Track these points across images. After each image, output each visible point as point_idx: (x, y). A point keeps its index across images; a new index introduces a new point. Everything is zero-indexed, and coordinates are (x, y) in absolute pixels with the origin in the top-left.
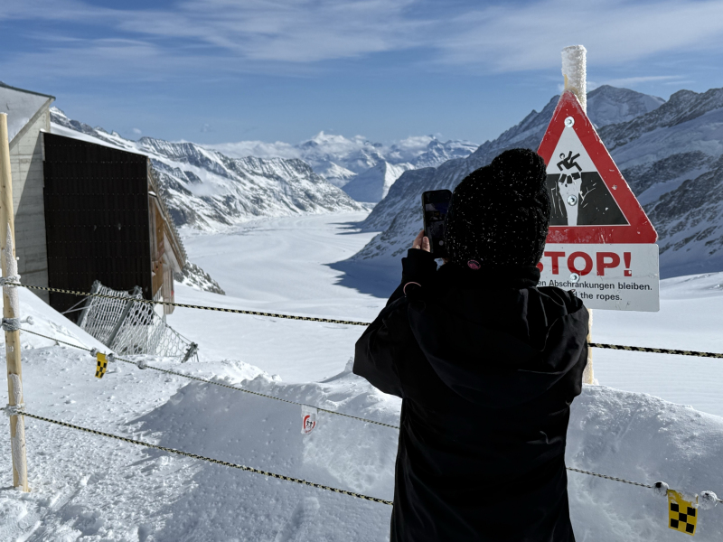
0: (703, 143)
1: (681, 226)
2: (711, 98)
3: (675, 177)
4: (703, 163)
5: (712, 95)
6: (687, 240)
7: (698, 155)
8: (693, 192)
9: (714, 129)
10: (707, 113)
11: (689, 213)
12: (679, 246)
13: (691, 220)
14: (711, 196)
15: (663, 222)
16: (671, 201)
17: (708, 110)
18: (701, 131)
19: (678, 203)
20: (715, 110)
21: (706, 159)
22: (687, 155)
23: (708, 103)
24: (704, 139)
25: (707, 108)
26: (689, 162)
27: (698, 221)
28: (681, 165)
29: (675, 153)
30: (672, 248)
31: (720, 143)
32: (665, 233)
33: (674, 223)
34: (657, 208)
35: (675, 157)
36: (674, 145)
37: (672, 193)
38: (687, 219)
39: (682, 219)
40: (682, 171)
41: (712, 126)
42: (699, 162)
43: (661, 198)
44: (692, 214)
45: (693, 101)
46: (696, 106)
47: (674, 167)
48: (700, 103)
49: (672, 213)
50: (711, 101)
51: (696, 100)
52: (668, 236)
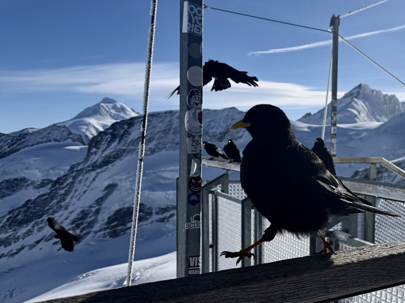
0: (26, 171)
1: (29, 233)
2: (23, 140)
3: (9, 195)
4: (28, 185)
5: (24, 138)
6: (38, 242)
7: (23, 180)
8: (34, 208)
9: (32, 162)
10: (22, 150)
11: (33, 222)
12: (32, 247)
13: (36, 228)
14: (48, 210)
15: (14, 230)
16: (18, 215)
17: (23, 148)
18: (24, 164)
19: (25, 216)
20: (27, 148)
21: (30, 182)
22: (15, 180)
23: (22, 143)
24: (27, 169)
25: (21, 146)
26: (18, 185)
27: (42, 228)
28: (13, 187)
29: (6, 178)
30: (26, 249)
31: (39, 172)
32: (18, 238)
33: (24, 230)
34: (8, 220)
35: (7, 181)
36: (5, 173)
37: (18, 209)
38: (33, 227)
39: (29, 227)
40: (14, 191)
41: (31, 160)
42: (26, 184)
43: (10, 213)
44: (37, 224)
45: (9, 141)
46: (13, 145)
47: (7, 188)
48: (15, 143)
49: (21, 223)
50: (24, 142)
51: (12, 141)
52: (21, 240)
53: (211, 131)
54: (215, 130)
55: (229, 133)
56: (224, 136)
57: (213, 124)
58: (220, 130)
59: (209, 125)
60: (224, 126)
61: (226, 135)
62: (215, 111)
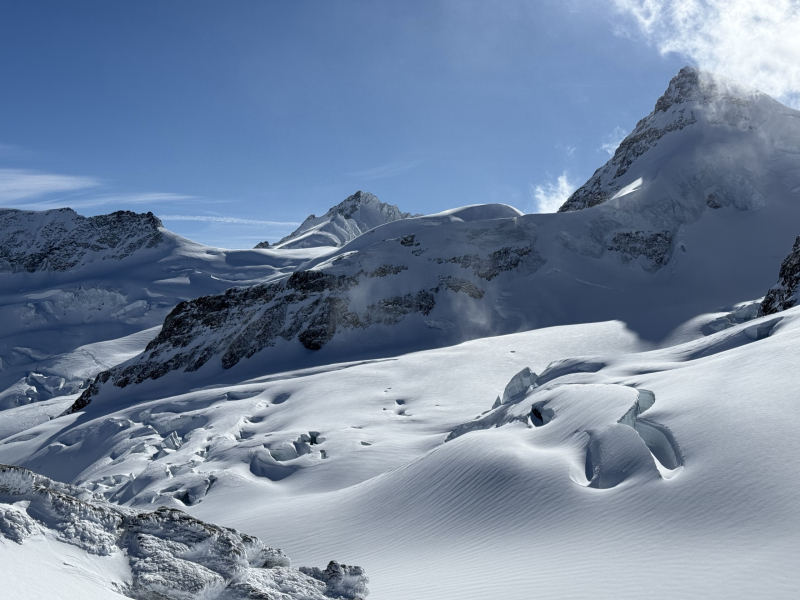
53: (15, 250)
54: (22, 249)
55: (51, 256)
56: (41, 260)
57: (20, 238)
58: (35, 250)
59: (13, 239)
60: (43, 242)
61: (45, 259)
62: (31, 213)
